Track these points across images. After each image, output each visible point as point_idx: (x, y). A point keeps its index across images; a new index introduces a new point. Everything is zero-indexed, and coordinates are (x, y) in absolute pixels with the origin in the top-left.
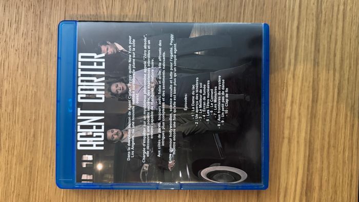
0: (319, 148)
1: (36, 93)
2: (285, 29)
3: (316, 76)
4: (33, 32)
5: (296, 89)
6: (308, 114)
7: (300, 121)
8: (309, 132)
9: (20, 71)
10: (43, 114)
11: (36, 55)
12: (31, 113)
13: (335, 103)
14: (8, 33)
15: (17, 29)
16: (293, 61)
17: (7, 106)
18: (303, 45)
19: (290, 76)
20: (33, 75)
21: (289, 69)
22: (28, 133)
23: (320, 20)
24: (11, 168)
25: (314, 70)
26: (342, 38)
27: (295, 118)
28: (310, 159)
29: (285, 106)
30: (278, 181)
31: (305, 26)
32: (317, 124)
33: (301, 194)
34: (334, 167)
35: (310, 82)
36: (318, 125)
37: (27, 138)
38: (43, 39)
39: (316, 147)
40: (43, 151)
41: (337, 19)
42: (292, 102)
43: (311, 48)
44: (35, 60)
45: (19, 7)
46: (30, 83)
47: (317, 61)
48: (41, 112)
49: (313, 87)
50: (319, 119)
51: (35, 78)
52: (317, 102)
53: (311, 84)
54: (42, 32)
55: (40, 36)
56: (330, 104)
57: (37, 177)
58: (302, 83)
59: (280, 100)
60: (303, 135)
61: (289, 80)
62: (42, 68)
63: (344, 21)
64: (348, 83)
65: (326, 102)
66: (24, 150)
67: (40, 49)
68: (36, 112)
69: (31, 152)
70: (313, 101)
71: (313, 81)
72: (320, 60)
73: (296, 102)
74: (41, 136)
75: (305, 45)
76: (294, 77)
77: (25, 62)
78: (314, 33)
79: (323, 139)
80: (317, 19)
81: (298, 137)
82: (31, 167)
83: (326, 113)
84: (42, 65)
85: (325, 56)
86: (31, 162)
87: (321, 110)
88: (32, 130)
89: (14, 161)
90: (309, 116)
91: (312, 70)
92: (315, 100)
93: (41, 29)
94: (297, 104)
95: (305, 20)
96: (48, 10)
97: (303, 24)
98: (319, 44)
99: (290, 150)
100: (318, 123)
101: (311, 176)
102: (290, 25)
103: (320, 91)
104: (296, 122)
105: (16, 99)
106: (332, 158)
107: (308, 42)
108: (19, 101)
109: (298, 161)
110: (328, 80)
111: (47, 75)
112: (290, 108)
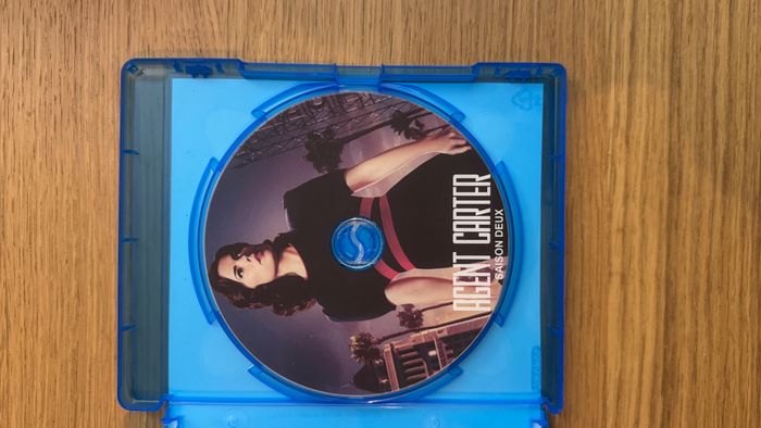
0: (687, 292)
1: (76, 203)
2: (604, 40)
3: (675, 139)
4: (63, 74)
5: (633, 168)
6: (661, 221)
7: (644, 237)
8: (664, 260)
9: (39, 159)
10: (95, 248)
11: (72, 122)
12: (69, 246)
13: (719, 195)
14: (9, 78)
15: (28, 69)
16: (624, 108)
17: (16, 234)
18: (645, 73)
19: (620, 140)
20: (68, 166)
21: (617, 125)
22: (65, 290)
23: (679, 15)
24: (33, 364)
25: (670, 126)
26: (730, 53)
27: (633, 232)
28: (669, 316)
29: (611, 206)
30: (602, 365)
31: (647, 30)
32: (681, 240)
33: (653, 392)
34: (721, 333)
35: (662, 151)
36: (684, 243)
37: (63, 301)
38: (86, 86)
39: (680, 290)
40: (98, 326)
41: (717, 11)
42: (626, 196)
43: (663, 77)
44: (69, 134)
45: (29, 21)
46: (62, 184)
47: (676, 106)
48: (89, 244)
49: (670, 163)
50: (685, 230)
51: (73, 172)
52: (679, 193)
53: (666, 155)
54: (82, 71)
55: (79, 81)
56: (708, 198)
57: (90, 382)
58: (646, 153)
59: (599, 193)
60: (652, 265)
61: (618, 150)
62: (87, 150)
63: (731, 15)
64: (746, 150)
65: (698, 194)
66: (58, 324)
67: (79, 110)
68: (78, 244)
69: (74, 330)
70: (671, 192)
71: (670, 149)
72: (683, 103)
73: (633, 196)
74: (92, 294)
75: (649, 73)
76: (627, 142)
77: (49, 139)
78: (667, 44)
79: (696, 271)
80: (674, 13)
81: (642, 271)
82: (75, 362)
83: (700, 217)
84: (87, 144)
85: (694, 93)
86: (75, 352)
87: (690, 211)
88: (74, 283)
89: (39, 350)
90: (664, 225)
91: (666, 126)
92: (675, 190)
93: (79, 68)
94: (638, 201)
95: (647, 17)
96: (92, 25)
97: (643, 27)
98: (680, 69)
99: (625, 301)
100: (684, 237)
101: (674, 353)
102: (614, 29)
103: (685, 171)
104: (636, 240)
105: (35, 219)
106: (716, 313)
107: (655, 65)
108: (42, 223)
109: (643, 323)
110: (702, 145)
111: (98, 164)
112: (622, 210)
